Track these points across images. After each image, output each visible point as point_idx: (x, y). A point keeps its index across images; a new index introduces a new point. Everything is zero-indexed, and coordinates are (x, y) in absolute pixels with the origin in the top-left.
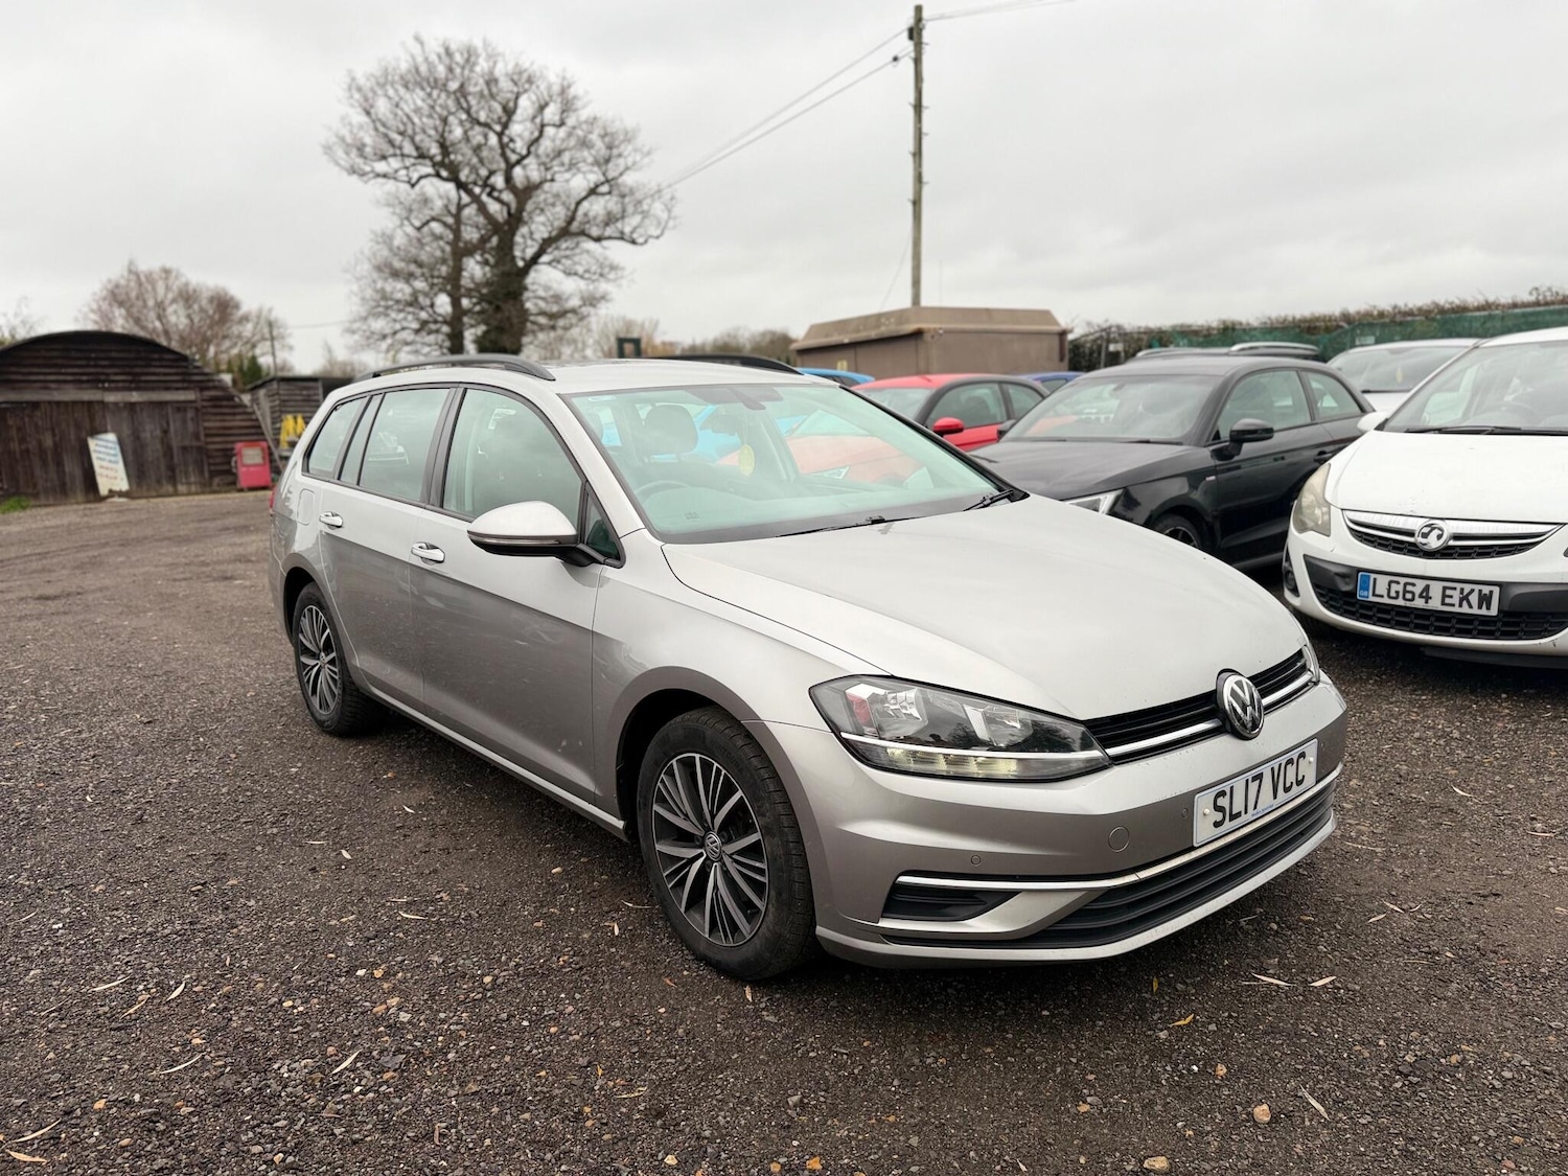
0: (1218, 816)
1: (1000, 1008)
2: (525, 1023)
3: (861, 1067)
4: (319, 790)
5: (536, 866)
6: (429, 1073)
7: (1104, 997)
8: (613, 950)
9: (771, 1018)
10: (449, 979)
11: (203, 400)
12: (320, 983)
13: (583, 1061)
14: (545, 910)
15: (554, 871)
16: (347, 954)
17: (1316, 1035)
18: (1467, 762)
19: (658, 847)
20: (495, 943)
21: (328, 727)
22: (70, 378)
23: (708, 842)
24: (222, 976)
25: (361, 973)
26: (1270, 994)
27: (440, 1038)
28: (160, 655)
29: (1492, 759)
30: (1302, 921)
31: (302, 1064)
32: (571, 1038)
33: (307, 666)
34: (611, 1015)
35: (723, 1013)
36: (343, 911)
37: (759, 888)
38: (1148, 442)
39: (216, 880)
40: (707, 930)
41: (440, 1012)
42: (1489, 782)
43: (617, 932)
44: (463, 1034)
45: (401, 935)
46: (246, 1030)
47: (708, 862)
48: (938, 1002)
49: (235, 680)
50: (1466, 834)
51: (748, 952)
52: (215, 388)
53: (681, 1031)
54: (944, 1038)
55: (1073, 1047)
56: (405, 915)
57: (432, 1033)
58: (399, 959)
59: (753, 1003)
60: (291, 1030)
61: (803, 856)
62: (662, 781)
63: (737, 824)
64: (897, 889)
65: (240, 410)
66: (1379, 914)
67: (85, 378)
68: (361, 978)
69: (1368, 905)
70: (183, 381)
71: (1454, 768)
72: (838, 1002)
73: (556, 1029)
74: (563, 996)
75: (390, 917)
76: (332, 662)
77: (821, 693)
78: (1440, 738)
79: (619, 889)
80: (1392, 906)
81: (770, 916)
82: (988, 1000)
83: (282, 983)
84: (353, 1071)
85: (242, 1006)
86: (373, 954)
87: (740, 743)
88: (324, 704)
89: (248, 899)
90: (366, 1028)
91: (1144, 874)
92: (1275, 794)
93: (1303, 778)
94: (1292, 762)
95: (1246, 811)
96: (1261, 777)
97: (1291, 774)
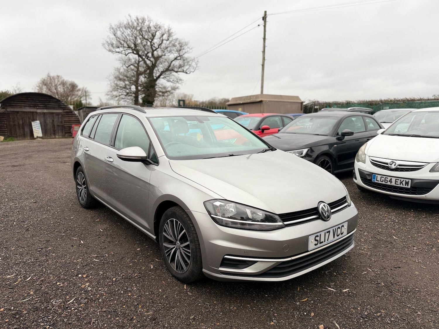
0: (316, 242)
1: (254, 294)
2: (122, 292)
3: (212, 309)
4: (78, 223)
5: (133, 248)
6: (93, 305)
7: (284, 292)
8: (150, 273)
9: (190, 294)
10: (104, 278)
11: (64, 112)
12: (68, 278)
13: (136, 304)
14: (133, 260)
15: (138, 249)
16: (77, 270)
17: (341, 305)
18: (398, 229)
19: (164, 244)
20: (118, 269)
21: (83, 206)
22: (28, 105)
23: (177, 243)
24: (42, 275)
25: (80, 276)
26: (330, 293)
27: (98, 295)
28: (42, 183)
29: (406, 228)
30: (343, 273)
31: (59, 301)
32: (134, 297)
33: (78, 188)
34: (146, 291)
35: (177, 292)
36: (78, 258)
37: (188, 257)
38: (318, 135)
39: (45, 248)
40: (175, 268)
41: (99, 288)
42: (403, 235)
43: (152, 267)
44: (105, 294)
45: (93, 265)
46: (46, 290)
47: (177, 249)
48: (237, 291)
49: (61, 191)
50: (394, 250)
51: (185, 275)
52: (67, 109)
53: (164, 296)
54: (237, 302)
55: (272, 306)
56: (95, 260)
57: (96, 293)
58: (91, 272)
59: (186, 289)
60: (58, 291)
61: (200, 249)
62: (165, 226)
63: (184, 239)
64: (224, 259)
65: (74, 116)
66: (365, 271)
67: (32, 105)
68: (80, 278)
69: (363, 269)
70: (59, 107)
71: (394, 230)
72: (210, 290)
73: (130, 294)
74: (134, 285)
75: (91, 260)
76: (85, 188)
77: (207, 203)
78: (392, 222)
79: (155, 255)
80: (369, 269)
81: (191, 266)
82: (251, 291)
83: (58, 278)
84: (73, 303)
85: (46, 284)
86: (84, 271)
87: (185, 216)
88: (83, 199)
89: (53, 253)
90: (78, 291)
91: (293, 258)
92: (334, 237)
93: (343, 233)
94: (339, 228)
95: (325, 241)
96: (329, 232)
97: (339, 231)
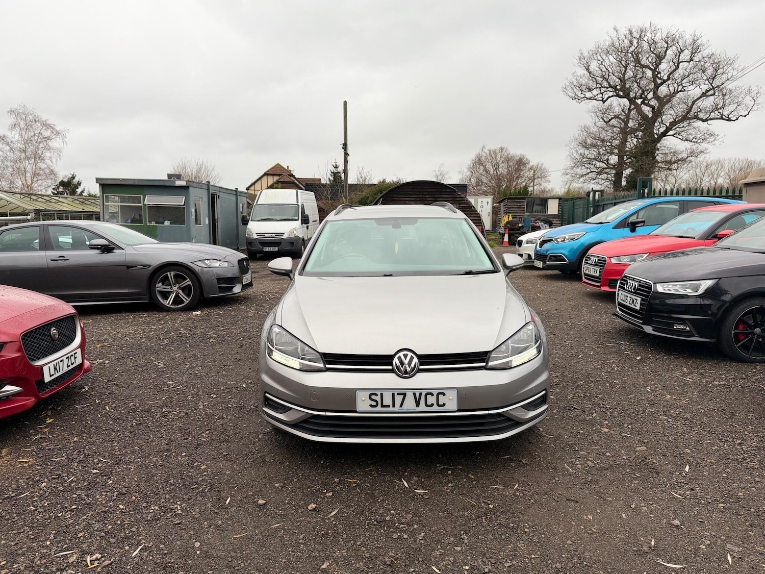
0: (374, 403)
11: (460, 208)
16: (218, 390)
55: (308, 472)
67: (418, 199)
91: (323, 413)
92: (418, 405)
93: (444, 405)
94: (432, 395)
95: (394, 406)
96: (405, 395)
97: (431, 400)
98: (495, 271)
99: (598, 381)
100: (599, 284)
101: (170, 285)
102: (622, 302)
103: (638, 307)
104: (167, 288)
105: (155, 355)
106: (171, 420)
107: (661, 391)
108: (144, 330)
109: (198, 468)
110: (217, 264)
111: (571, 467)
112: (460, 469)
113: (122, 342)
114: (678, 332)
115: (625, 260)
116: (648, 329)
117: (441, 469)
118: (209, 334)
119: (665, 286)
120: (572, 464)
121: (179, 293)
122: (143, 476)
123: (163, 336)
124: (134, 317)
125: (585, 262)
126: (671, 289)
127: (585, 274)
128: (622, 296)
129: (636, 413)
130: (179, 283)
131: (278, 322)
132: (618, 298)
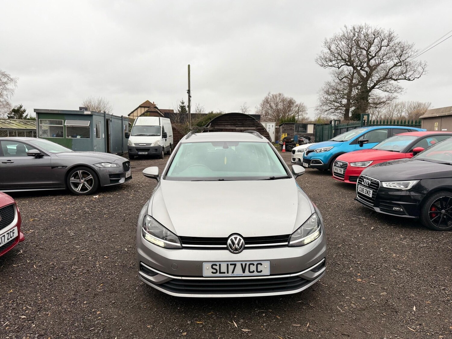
0: (214, 271)
25: (105, 256)
26: (228, 326)
30: (275, 317)
52: (260, 127)
64: (141, 265)
65: (265, 132)
67: (232, 124)
70: (253, 125)
85: (85, 256)
86: (111, 254)
90: (91, 265)
91: (180, 278)
92: (244, 272)
93: (261, 271)
94: (253, 265)
95: (228, 273)
96: (235, 265)
97: (253, 268)
98: (289, 177)
99: (350, 244)
100: (343, 179)
101: (79, 178)
102: (360, 192)
103: (371, 196)
104: (77, 181)
105: (68, 227)
106: (77, 275)
107: (389, 251)
108: (62, 209)
109: (95, 313)
110: (109, 165)
111: (341, 309)
112: (271, 312)
113: (47, 217)
114: (396, 212)
115: (359, 165)
116: (378, 210)
117: (258, 312)
118: (104, 211)
119: (388, 184)
120: (342, 306)
121: (85, 184)
122: (57, 320)
123: (74, 213)
124: (56, 199)
125: (334, 165)
126: (391, 186)
127: (335, 172)
128: (360, 188)
129: (376, 267)
130: (85, 178)
131: (150, 213)
132: (357, 190)
